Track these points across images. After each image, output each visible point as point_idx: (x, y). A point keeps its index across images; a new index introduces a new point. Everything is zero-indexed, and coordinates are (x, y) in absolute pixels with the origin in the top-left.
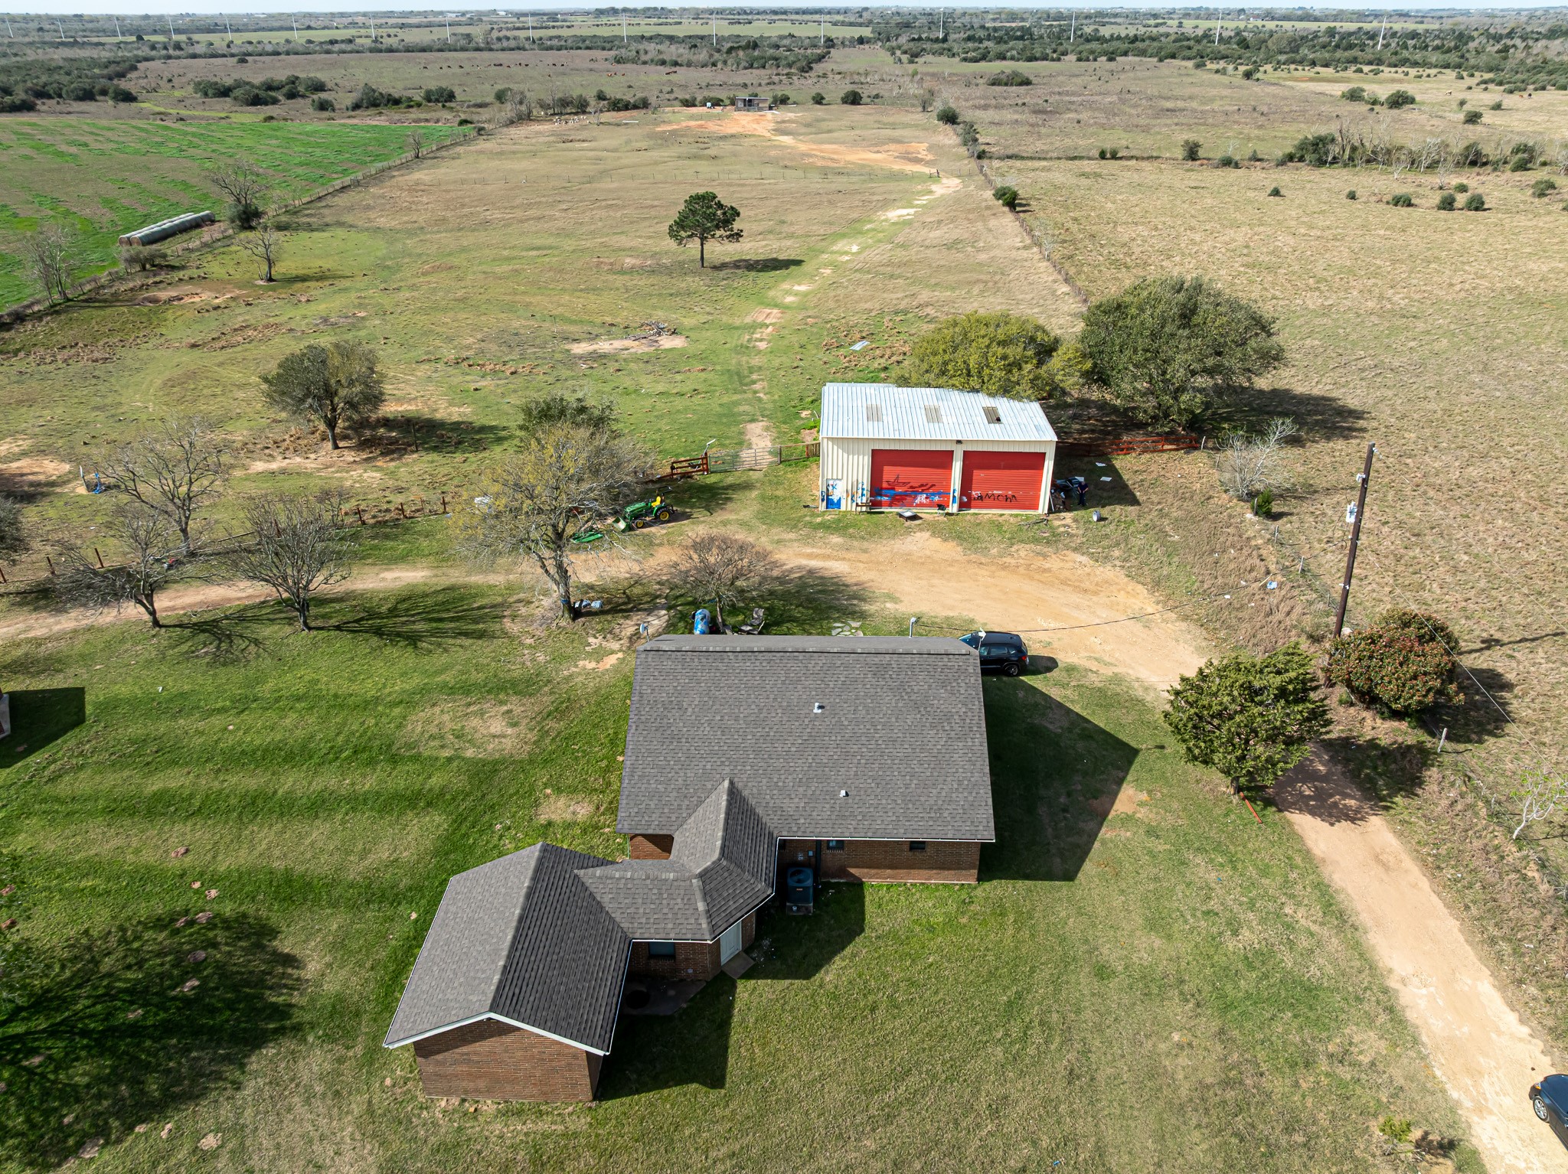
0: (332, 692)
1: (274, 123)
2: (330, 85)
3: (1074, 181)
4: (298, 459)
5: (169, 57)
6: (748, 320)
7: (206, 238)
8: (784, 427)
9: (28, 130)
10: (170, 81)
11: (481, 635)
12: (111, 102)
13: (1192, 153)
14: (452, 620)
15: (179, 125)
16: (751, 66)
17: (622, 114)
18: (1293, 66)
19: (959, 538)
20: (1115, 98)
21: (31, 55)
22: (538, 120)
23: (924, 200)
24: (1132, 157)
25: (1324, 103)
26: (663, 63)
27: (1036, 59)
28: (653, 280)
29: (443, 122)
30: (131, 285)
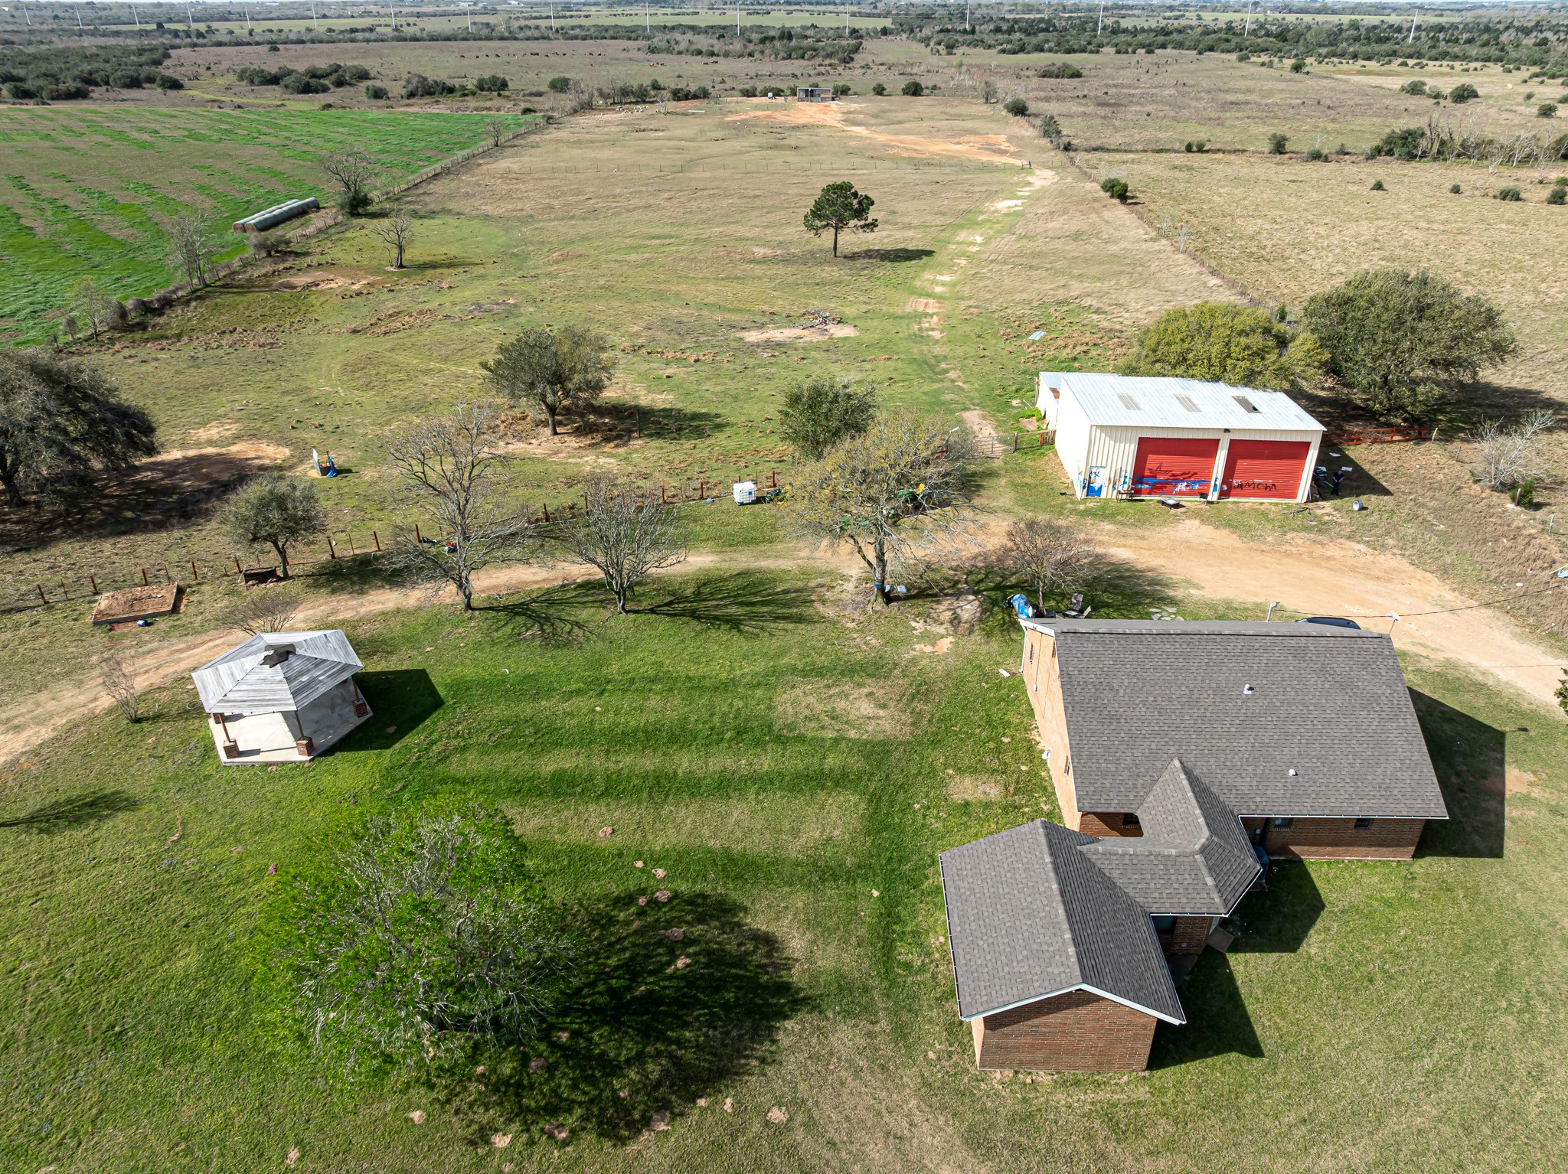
0: (683, 675)
1: (332, 112)
2: (372, 74)
3: (1168, 174)
4: (521, 445)
5: (195, 45)
6: (908, 309)
7: (320, 224)
8: (1001, 416)
9: (90, 116)
10: (209, 68)
11: (800, 619)
12: (159, 90)
13: (1279, 147)
14: (763, 603)
15: (237, 112)
16: (789, 57)
17: (683, 103)
18: (1336, 60)
19: (1229, 524)
20: (1172, 91)
21: (59, 44)
22: (599, 109)
23: (1026, 191)
24: (1219, 151)
25: (1385, 96)
26: (699, 53)
27: (1075, 51)
28: (790, 269)
29: (506, 112)
30: (263, 271)
